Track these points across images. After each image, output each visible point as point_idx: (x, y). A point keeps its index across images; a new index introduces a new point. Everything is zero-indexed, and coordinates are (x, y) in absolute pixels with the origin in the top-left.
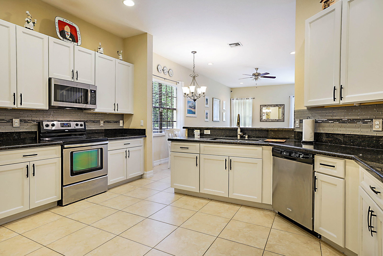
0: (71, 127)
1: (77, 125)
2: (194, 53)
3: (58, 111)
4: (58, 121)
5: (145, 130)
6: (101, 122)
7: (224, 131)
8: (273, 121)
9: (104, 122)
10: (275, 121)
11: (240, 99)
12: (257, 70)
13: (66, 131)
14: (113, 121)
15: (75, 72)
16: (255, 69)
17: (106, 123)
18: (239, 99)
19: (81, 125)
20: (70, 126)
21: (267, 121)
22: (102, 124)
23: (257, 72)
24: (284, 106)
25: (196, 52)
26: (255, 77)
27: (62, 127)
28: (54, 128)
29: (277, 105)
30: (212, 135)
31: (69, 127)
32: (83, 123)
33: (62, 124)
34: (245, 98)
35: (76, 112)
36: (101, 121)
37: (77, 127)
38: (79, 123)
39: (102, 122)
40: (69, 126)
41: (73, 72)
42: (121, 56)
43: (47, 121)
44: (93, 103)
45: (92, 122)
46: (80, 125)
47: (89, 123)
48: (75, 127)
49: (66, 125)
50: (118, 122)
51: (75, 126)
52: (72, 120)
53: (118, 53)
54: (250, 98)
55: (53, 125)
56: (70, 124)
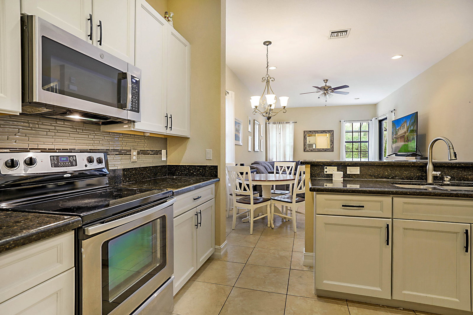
0: (76, 165)
1: (90, 160)
2: (267, 44)
3: (42, 124)
4: (42, 152)
5: (216, 167)
6: (133, 154)
7: (388, 169)
8: (320, 150)
9: (138, 153)
10: (322, 150)
11: (279, 122)
12: (326, 82)
13: (65, 176)
14: (152, 151)
15: (96, 23)
16: (324, 81)
17: (142, 156)
18: (276, 122)
19: (100, 161)
20: (74, 163)
21: (313, 151)
22: (134, 158)
23: (326, 85)
24: (333, 132)
25: (270, 43)
26: (323, 92)
27: (55, 167)
28: (32, 170)
29: (324, 131)
30: (363, 175)
31: (72, 165)
32: (102, 155)
33: (54, 159)
34: (285, 122)
35: (85, 130)
36: (134, 150)
37: (91, 166)
38: (95, 156)
39: (135, 153)
40: (72, 163)
41: (90, 19)
42: (172, 23)
43: (8, 150)
44: (135, 108)
45: (117, 153)
46: (97, 161)
47: (111, 155)
48: (86, 166)
49: (64, 161)
50: (159, 153)
51: (87, 163)
52: (76, 148)
53: (168, 16)
54: (291, 122)
55: (31, 162)
56: (75, 158)
